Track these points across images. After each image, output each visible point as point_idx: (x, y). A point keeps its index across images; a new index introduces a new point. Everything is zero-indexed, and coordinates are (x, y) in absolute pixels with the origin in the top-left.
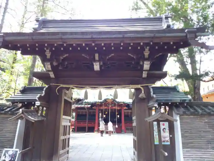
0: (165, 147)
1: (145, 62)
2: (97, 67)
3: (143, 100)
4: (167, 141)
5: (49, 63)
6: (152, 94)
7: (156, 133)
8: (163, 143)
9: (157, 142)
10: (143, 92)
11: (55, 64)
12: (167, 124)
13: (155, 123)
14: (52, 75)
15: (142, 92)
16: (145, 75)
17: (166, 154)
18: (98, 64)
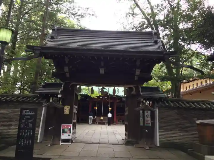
0: (147, 128)
1: (137, 70)
2: (102, 71)
3: (133, 96)
5: (67, 67)
6: (140, 92)
7: (141, 119)
8: (146, 125)
9: (141, 124)
11: (71, 67)
12: (149, 112)
13: (141, 111)
14: (68, 75)
15: (133, 90)
16: (136, 78)
17: (147, 131)
18: (103, 69)
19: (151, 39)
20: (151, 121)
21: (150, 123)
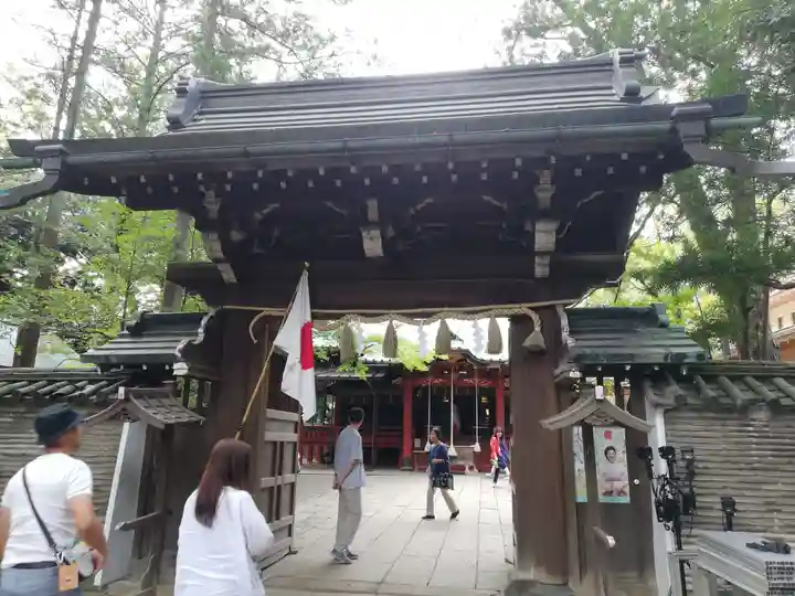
1: (539, 226)
2: (373, 245)
3: (536, 355)
4: (621, 493)
5: (215, 236)
6: (565, 335)
9: (582, 496)
10: (537, 329)
11: (236, 236)
12: (619, 434)
13: (578, 430)
14: (228, 275)
15: (533, 329)
16: (541, 269)
17: (611, 541)
18: (376, 233)
19: (610, 88)
20: (631, 479)
21: (627, 490)
